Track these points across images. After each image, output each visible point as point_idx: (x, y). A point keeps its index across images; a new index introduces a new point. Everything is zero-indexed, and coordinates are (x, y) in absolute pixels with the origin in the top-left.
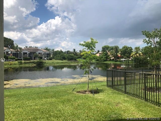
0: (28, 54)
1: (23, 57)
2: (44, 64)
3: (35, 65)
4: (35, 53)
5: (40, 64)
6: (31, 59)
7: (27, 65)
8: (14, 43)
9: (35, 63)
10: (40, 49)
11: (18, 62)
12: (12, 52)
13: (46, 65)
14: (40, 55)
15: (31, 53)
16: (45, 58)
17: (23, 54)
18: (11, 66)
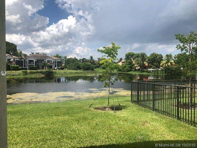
0: (34, 62)
1: (28, 66)
2: (54, 74)
3: (43, 76)
4: (43, 60)
5: (49, 75)
6: (38, 68)
7: (33, 76)
8: (17, 48)
9: (43, 73)
10: (50, 56)
11: (22, 71)
12: (14, 60)
13: (56, 75)
14: (49, 63)
15: (37, 62)
16: (55, 67)
17: (29, 63)
18: (14, 77)
